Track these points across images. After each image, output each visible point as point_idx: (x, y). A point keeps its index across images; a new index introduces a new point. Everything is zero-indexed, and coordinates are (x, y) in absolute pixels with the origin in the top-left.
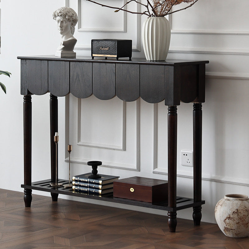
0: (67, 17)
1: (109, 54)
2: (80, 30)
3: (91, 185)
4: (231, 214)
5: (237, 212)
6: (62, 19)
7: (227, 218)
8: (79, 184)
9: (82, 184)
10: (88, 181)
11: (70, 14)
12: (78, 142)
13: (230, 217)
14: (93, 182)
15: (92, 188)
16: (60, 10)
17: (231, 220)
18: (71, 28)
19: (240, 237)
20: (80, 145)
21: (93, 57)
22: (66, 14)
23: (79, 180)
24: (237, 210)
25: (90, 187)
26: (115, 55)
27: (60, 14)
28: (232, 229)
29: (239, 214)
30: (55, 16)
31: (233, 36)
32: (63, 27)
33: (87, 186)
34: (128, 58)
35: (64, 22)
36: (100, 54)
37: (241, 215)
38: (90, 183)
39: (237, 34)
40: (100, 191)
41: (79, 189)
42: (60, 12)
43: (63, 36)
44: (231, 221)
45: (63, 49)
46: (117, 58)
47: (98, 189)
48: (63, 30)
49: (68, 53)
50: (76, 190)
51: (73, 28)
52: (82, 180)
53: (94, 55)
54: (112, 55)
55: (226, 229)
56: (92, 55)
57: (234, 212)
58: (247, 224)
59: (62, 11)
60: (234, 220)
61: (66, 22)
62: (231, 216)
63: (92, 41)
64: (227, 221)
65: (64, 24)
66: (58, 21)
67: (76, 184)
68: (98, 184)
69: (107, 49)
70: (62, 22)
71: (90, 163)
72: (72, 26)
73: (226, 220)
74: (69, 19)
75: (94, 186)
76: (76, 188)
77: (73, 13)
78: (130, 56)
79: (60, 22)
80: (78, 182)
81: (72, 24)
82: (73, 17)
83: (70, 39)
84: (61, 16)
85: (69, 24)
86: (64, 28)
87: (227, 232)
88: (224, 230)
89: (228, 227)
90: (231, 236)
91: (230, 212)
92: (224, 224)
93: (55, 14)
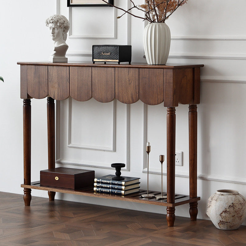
0: (58, 24)
1: (110, 59)
2: (71, 36)
3: (113, 186)
4: (227, 208)
5: (232, 206)
6: (54, 26)
7: (223, 212)
8: (101, 186)
9: (104, 186)
10: (110, 183)
11: (62, 21)
12: (69, 144)
13: (226, 211)
14: (116, 183)
15: (115, 189)
16: (52, 18)
17: (227, 213)
18: (63, 35)
19: (233, 229)
20: (71, 147)
21: (94, 62)
22: (58, 21)
23: (101, 182)
24: (233, 204)
25: (112, 188)
26: (117, 59)
27: (51, 21)
28: (227, 222)
29: (235, 208)
30: (48, 23)
31: (222, 41)
32: (54, 33)
33: (110, 187)
34: (128, 63)
35: (56, 29)
36: (101, 59)
37: (237, 209)
38: (112, 184)
39: (226, 40)
40: (123, 192)
41: (100, 190)
42: (51, 20)
43: (55, 42)
44: (227, 215)
45: (55, 54)
46: (119, 63)
47: (121, 190)
48: (55, 36)
49: (59, 58)
50: (98, 192)
51: (65, 34)
52: (104, 181)
53: (94, 60)
54: (113, 59)
55: (221, 223)
56: (93, 60)
57: (230, 206)
58: (241, 216)
60: (230, 213)
61: (57, 29)
62: (228, 210)
63: (93, 46)
64: (224, 214)
65: (56, 31)
66: (51, 28)
67: (98, 185)
68: (121, 185)
69: (109, 54)
70: (54, 29)
71: (114, 165)
72: (64, 33)
74: (60, 26)
75: (116, 187)
76: (98, 190)
77: (64, 20)
78: (130, 61)
79: (52, 29)
80: (100, 183)
81: (64, 31)
82: (64, 24)
83: (62, 44)
84: (52, 23)
85: (61, 30)
86: (55, 35)
87: (221, 226)
88: (219, 224)
89: (223, 220)
90: (225, 228)
91: (226, 206)
92: (219, 218)
93: (47, 21)
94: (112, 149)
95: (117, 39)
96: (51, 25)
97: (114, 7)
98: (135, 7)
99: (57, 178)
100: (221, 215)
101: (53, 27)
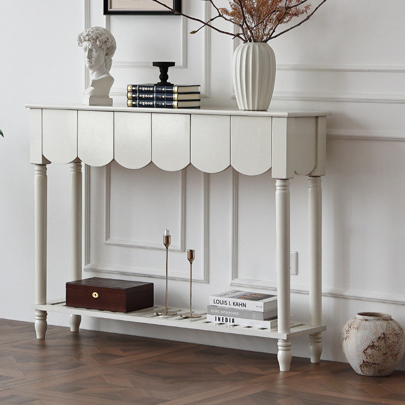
0: (98, 43)
4: (375, 341)
5: (383, 337)
6: (90, 45)
7: (369, 347)
11: (103, 38)
12: (107, 239)
13: (373, 346)
16: (87, 32)
17: (375, 349)
18: (106, 60)
19: (384, 375)
20: (110, 244)
22: (97, 38)
24: (384, 334)
27: (87, 38)
28: (375, 364)
29: (388, 341)
30: (81, 41)
31: (363, 73)
32: (92, 57)
35: (94, 50)
37: (390, 342)
39: (369, 71)
42: (87, 35)
43: (93, 73)
44: (375, 351)
48: (93, 63)
51: (108, 60)
55: (365, 364)
57: (379, 338)
58: (397, 354)
59: (90, 32)
60: (380, 350)
61: (97, 50)
62: (376, 344)
64: (369, 351)
65: (95, 54)
66: (86, 49)
70: (90, 51)
72: (106, 57)
73: (367, 349)
74: (101, 47)
77: (108, 37)
79: (87, 51)
81: (107, 54)
82: (108, 43)
83: (104, 76)
84: (88, 40)
85: (102, 53)
86: (93, 60)
87: (365, 369)
88: (361, 366)
89: (369, 360)
90: (371, 374)
91: (374, 338)
92: (362, 357)
93: (80, 38)
94: (179, 248)
95: (187, 67)
96: (86, 44)
97: (182, 16)
98: (220, 16)
99: (95, 295)
100: (365, 352)
101: (90, 47)
